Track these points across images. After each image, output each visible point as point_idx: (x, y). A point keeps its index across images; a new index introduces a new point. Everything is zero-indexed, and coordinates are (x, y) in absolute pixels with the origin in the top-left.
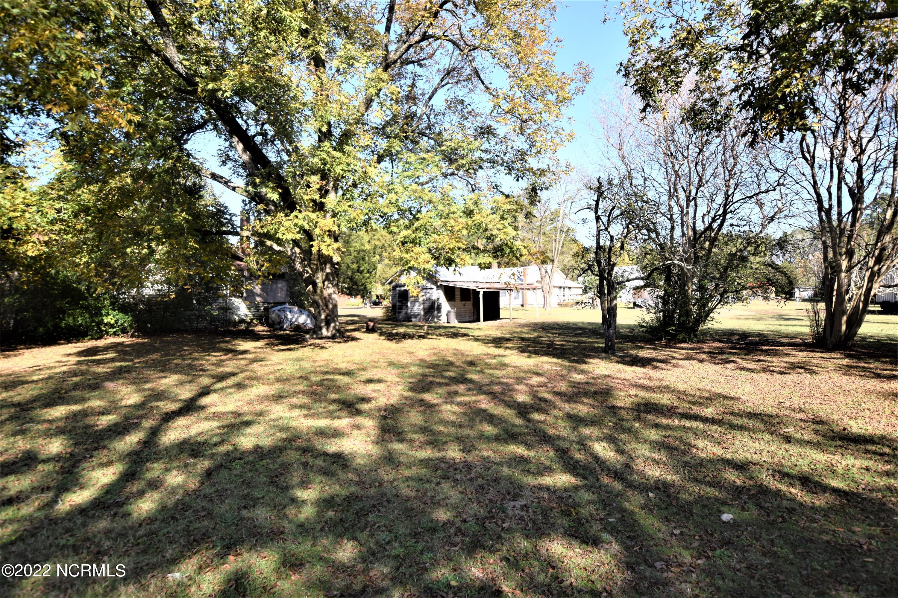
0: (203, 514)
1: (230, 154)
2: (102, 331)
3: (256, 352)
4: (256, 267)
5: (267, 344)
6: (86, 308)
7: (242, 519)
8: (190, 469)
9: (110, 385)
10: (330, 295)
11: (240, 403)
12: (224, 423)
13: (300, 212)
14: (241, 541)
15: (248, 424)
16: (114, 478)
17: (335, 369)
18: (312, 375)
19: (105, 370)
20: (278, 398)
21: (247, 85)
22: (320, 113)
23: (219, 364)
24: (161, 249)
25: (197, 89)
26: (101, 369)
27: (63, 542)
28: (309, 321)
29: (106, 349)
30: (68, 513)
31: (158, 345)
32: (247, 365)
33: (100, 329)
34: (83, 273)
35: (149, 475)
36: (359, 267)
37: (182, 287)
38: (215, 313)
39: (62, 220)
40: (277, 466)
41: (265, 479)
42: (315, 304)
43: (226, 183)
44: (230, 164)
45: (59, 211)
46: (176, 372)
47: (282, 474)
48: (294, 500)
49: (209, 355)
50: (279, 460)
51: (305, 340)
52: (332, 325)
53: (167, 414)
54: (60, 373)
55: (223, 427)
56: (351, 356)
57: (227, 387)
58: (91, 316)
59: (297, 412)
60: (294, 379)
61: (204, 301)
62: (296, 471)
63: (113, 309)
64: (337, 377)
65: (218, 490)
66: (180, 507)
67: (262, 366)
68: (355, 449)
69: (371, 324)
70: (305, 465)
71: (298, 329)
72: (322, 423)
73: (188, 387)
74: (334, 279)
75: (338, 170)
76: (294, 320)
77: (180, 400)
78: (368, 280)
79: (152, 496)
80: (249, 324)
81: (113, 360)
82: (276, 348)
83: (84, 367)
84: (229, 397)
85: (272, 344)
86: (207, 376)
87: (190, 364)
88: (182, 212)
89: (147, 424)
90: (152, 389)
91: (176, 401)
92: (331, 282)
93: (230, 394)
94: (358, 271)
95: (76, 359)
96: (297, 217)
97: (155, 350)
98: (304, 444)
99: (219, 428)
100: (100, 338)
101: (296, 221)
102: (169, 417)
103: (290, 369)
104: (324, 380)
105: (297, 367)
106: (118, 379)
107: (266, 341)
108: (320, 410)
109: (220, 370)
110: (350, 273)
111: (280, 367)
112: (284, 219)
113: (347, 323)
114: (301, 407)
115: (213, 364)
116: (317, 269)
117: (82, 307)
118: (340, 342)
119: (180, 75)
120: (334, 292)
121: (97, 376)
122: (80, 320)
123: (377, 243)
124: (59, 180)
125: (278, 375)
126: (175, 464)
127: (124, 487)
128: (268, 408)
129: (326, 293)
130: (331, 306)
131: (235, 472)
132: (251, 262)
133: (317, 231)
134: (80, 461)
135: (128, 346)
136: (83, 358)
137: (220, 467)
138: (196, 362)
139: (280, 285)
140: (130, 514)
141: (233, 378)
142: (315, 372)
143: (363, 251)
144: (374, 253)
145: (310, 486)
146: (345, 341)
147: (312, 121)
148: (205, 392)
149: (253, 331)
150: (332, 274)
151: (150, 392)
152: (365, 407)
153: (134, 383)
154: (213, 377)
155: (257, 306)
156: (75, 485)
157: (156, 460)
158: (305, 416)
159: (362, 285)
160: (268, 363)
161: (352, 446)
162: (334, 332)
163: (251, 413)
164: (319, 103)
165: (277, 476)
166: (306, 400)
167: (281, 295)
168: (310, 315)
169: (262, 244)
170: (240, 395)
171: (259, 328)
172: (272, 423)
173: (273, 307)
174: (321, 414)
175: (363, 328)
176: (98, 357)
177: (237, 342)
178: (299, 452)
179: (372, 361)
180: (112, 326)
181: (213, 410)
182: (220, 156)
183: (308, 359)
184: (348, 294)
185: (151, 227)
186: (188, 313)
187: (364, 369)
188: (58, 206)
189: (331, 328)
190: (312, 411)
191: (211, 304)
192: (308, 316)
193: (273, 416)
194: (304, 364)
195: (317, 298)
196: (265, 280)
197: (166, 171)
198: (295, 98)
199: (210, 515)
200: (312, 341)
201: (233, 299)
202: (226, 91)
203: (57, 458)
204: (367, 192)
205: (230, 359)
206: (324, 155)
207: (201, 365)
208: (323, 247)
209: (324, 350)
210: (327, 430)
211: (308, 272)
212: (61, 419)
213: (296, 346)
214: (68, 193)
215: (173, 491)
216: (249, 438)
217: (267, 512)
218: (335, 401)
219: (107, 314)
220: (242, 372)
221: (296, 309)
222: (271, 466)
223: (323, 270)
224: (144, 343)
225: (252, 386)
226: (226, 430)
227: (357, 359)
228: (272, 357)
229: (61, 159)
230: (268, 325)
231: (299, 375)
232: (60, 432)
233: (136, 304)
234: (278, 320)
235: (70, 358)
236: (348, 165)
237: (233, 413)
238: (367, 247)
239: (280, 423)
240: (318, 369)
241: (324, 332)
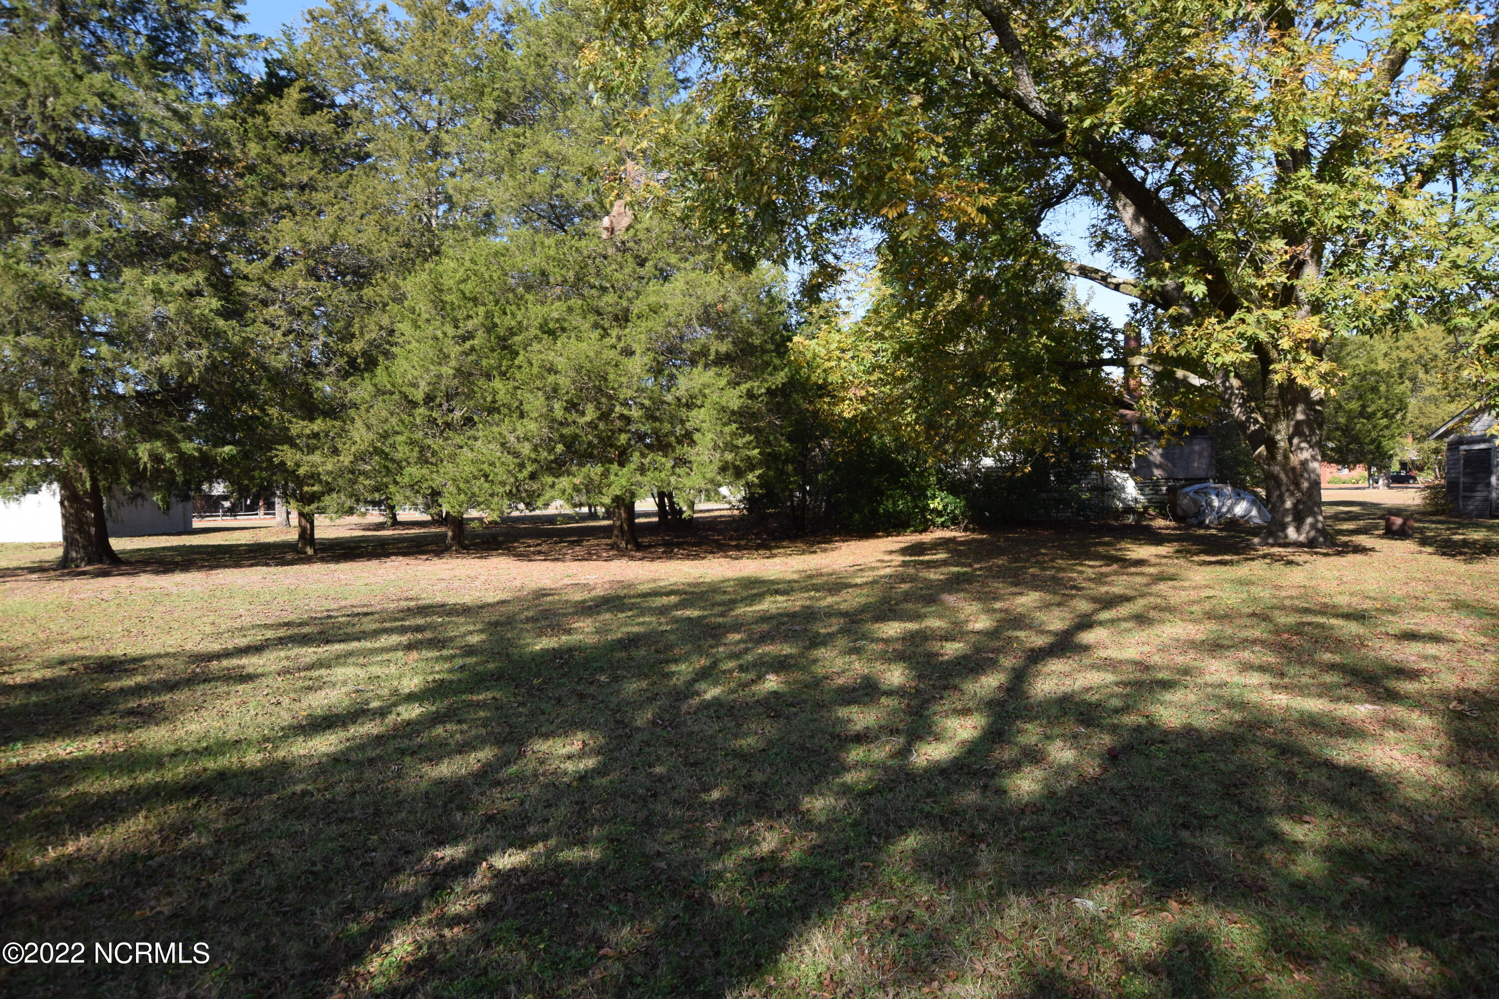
0: (1115, 819)
1: (1110, 229)
2: (928, 520)
3: (1159, 564)
4: (1156, 418)
5: (1178, 551)
6: (907, 488)
7: (1182, 844)
8: (1082, 742)
9: (950, 599)
10: (1304, 463)
11: (1146, 649)
12: (1124, 678)
13: (1249, 310)
14: (1189, 884)
15: (1166, 685)
16: (976, 733)
17: (1326, 605)
18: (1276, 613)
19: (937, 577)
20: (1215, 647)
21: (1150, 102)
22: (1290, 116)
23: (1100, 579)
24: (1003, 397)
25: (1064, 134)
26: (933, 575)
27: (927, 808)
28: (1254, 513)
29: (936, 545)
30: (926, 770)
31: (1001, 543)
32: (1147, 585)
33: (924, 517)
34: (910, 438)
35: (1022, 740)
36: (1364, 407)
37: (1041, 455)
38: (1086, 496)
39: (880, 367)
40: (1232, 767)
41: (1213, 786)
42: (1270, 481)
43: (1104, 279)
44: (1109, 247)
45: (876, 353)
46: (1036, 588)
47: (1244, 784)
48: (1277, 837)
49: (1081, 565)
50: (1235, 758)
51: (1251, 547)
52: (1309, 520)
53: (1032, 650)
54: (885, 576)
55: (1125, 684)
56: (1357, 581)
57: (1119, 620)
58: (914, 499)
59: (1255, 678)
60: (1240, 616)
61: (1068, 476)
62: (1272, 784)
63: (941, 489)
64: (1333, 621)
65: (1132, 787)
66: (1076, 798)
67: (1174, 588)
68: (1397, 767)
69: (1399, 521)
70: (1290, 777)
71: (1234, 525)
72: (1314, 705)
73: (1056, 612)
74: (1313, 432)
75: (1330, 219)
76: (1224, 510)
77: (1049, 632)
78: (1386, 432)
79: (1032, 772)
80: (1142, 515)
81: (945, 563)
82: (1196, 558)
83: (911, 571)
84: (1124, 634)
85: (1188, 552)
86: (1084, 597)
87: (1053, 578)
88: (1040, 336)
89: (1008, 662)
90: (1006, 611)
91: (1043, 632)
92: (1304, 438)
93: (1125, 630)
94: (1362, 414)
95: (900, 559)
96: (1243, 321)
97: (1000, 552)
98: (1280, 738)
99: (1117, 684)
100: (925, 530)
101: (1241, 328)
102: (1037, 656)
103: (1230, 598)
104: (1304, 624)
105: (1244, 596)
106: (957, 591)
107: (1176, 546)
108: (1304, 680)
109: (1104, 589)
110: (1342, 420)
111: (1211, 593)
112: (1218, 328)
113: (1337, 517)
114: (1262, 669)
115: (1090, 580)
116: (1277, 415)
117: (903, 487)
118: (1326, 555)
119: (1038, 117)
120: (1314, 458)
121: (929, 584)
122: (901, 505)
123: (1405, 355)
124: (876, 311)
125: (1207, 606)
126: (1057, 731)
127: (991, 750)
128: (1197, 664)
129: (1295, 460)
130: (1306, 485)
131: (1157, 763)
132: (1149, 407)
133: (1285, 343)
134: (928, 701)
135: (962, 543)
136: (908, 558)
137: (1129, 748)
138: (1062, 575)
139: (1197, 448)
140: (1005, 792)
141: (1126, 604)
142: (1283, 608)
143: (1374, 373)
144: (1401, 376)
145: (1307, 818)
146: (1339, 554)
147: (1273, 135)
148: (1086, 623)
149: (1148, 527)
150: (1307, 422)
151: (1003, 615)
152: (1408, 687)
153: (979, 599)
154: (1094, 600)
155: (1156, 485)
156: (929, 733)
157: (1031, 720)
158: (1274, 687)
159: (1373, 441)
160: (1186, 584)
161: (1388, 761)
162: (1312, 533)
163: (1168, 668)
164: (1289, 97)
165: (1235, 786)
166: (1271, 659)
167: (1199, 466)
168: (1256, 501)
169: (1171, 375)
170: (1144, 634)
171: (1160, 523)
172: (1209, 690)
173: (1183, 486)
174: (1307, 686)
175: (1376, 527)
176: (927, 558)
177: (1123, 545)
178: (1273, 752)
179: (1408, 596)
180: (939, 514)
181: (1103, 654)
182: (1093, 236)
183: (1263, 582)
184: (1337, 462)
185: (997, 364)
186: (1044, 495)
187: (1392, 611)
188: (875, 348)
189: (1306, 527)
190: (1286, 680)
191: (1078, 482)
192: (1253, 503)
193: (1208, 679)
194: (1256, 591)
195: (1276, 469)
196: (1174, 440)
197: (1016, 276)
198: (1238, 101)
199: (1125, 822)
200: (1266, 550)
201: (1114, 472)
202: (1112, 124)
203: (899, 692)
204: (1397, 252)
205: (1116, 573)
206: (1299, 196)
207: (1071, 579)
208: (1298, 373)
209: (1295, 569)
210: (1325, 719)
211: (1256, 421)
212: (898, 639)
213: (1235, 558)
214: (887, 327)
215: (1062, 771)
216: (1172, 711)
217: (1227, 844)
218: (1332, 667)
219: (934, 497)
220: (1143, 596)
221: (1228, 490)
222: (1222, 766)
223: (1289, 416)
224: (982, 540)
225: (1162, 621)
226: (1128, 689)
227: (1371, 588)
228: (1191, 574)
229: (878, 282)
230: (1176, 518)
231: (1250, 610)
232: (900, 657)
233: (970, 482)
234: (1194, 509)
235: (893, 557)
236: (1354, 204)
237: (1136, 663)
238: (1382, 365)
239: (1225, 692)
240: (1287, 602)
241: (1291, 532)
